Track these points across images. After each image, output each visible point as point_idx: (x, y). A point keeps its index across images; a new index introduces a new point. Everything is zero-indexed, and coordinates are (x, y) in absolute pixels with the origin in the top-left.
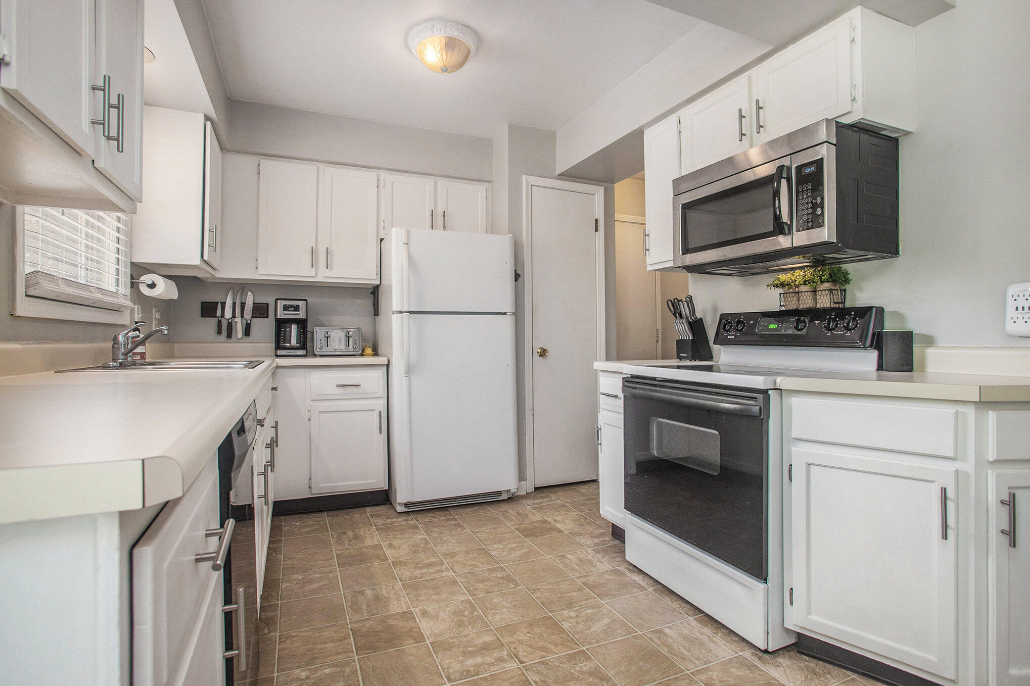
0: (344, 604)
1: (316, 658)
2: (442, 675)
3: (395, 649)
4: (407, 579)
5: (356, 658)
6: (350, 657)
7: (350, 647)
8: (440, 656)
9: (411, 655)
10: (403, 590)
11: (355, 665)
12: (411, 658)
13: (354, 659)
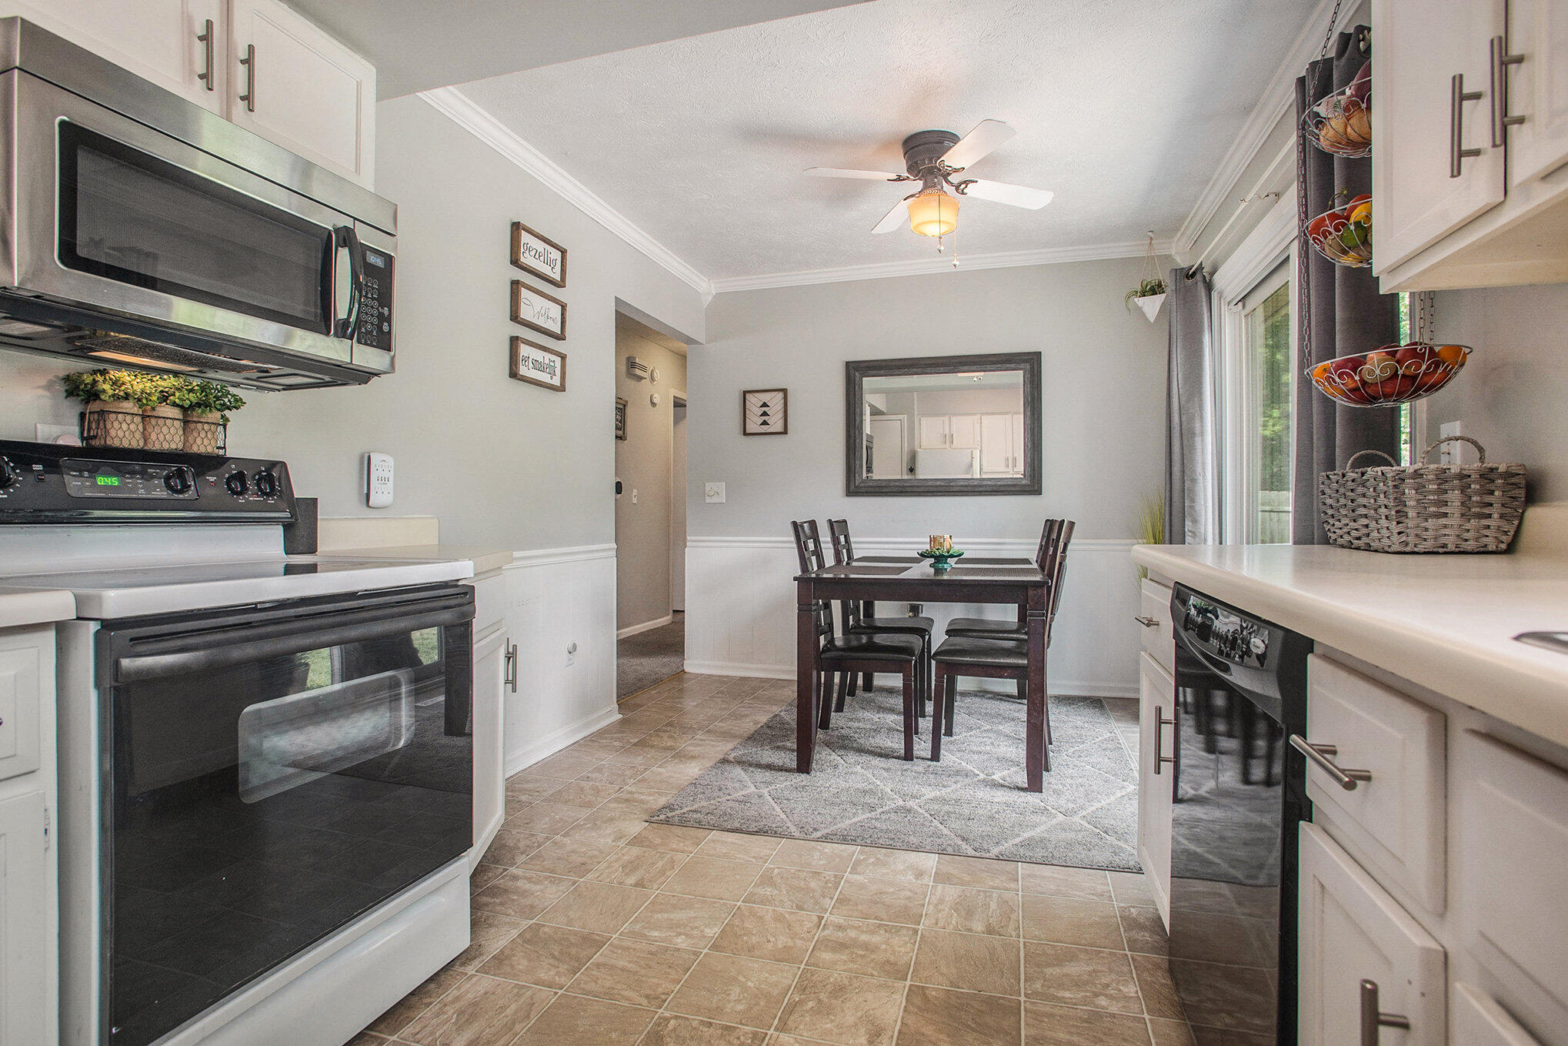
0: (1021, 918)
1: (1086, 1021)
2: (921, 938)
3: (961, 990)
4: (904, 932)
5: (1022, 999)
6: (1032, 1003)
7: (1031, 1021)
8: (906, 959)
9: (943, 974)
10: (924, 914)
11: (1025, 989)
12: (944, 970)
13: (1026, 996)
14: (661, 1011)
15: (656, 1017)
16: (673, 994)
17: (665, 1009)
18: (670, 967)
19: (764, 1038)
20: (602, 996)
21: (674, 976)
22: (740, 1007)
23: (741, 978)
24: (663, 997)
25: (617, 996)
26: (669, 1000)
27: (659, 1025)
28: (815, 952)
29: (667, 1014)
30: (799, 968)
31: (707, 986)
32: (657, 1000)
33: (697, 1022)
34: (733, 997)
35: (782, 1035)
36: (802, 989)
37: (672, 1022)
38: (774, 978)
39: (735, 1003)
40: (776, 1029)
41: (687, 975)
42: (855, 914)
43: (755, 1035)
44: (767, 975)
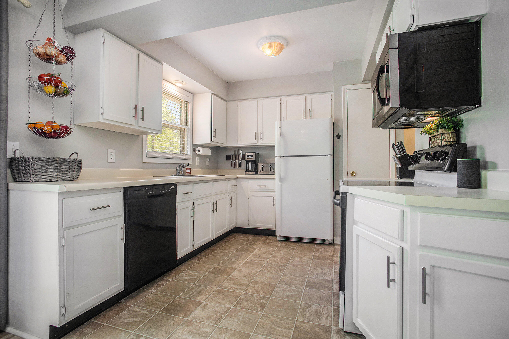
14: (263, 313)
15: (264, 312)
16: (260, 318)
17: (261, 314)
18: (264, 327)
19: (234, 306)
20: (282, 318)
21: (262, 324)
22: (240, 313)
23: (239, 322)
24: (263, 317)
25: (278, 318)
26: (261, 316)
27: (262, 310)
28: (212, 331)
29: (261, 312)
30: (219, 326)
31: (250, 320)
32: (264, 316)
33: (252, 310)
34: (242, 316)
35: (229, 306)
36: (220, 318)
37: (259, 310)
38: (228, 322)
39: (241, 315)
40: (230, 308)
41: (257, 324)
42: (234, 293)
43: (236, 307)
44: (231, 323)
